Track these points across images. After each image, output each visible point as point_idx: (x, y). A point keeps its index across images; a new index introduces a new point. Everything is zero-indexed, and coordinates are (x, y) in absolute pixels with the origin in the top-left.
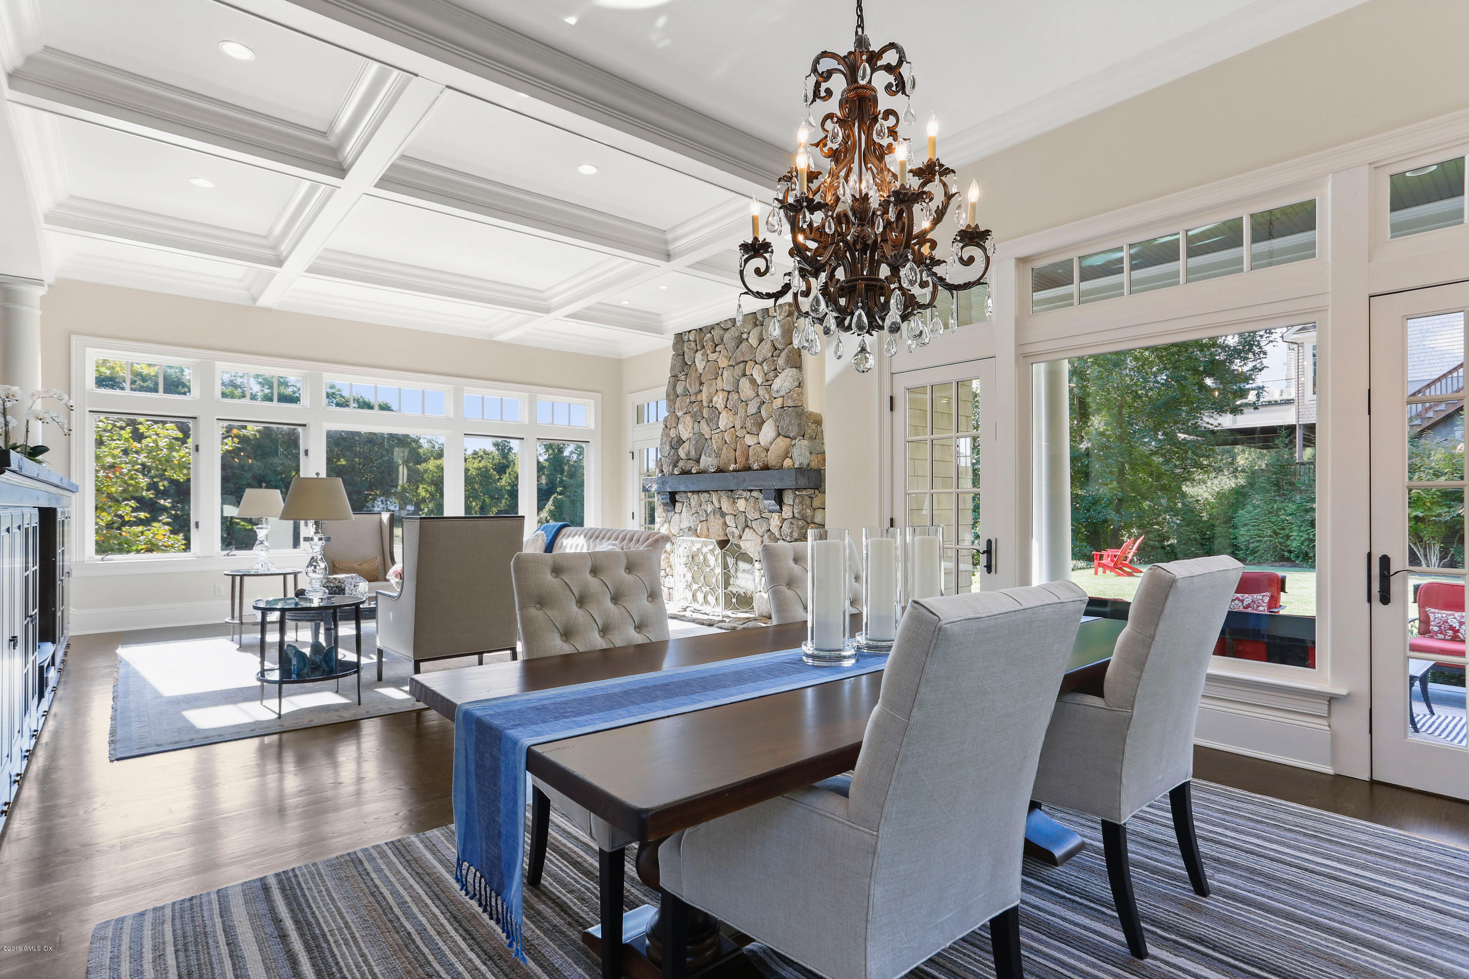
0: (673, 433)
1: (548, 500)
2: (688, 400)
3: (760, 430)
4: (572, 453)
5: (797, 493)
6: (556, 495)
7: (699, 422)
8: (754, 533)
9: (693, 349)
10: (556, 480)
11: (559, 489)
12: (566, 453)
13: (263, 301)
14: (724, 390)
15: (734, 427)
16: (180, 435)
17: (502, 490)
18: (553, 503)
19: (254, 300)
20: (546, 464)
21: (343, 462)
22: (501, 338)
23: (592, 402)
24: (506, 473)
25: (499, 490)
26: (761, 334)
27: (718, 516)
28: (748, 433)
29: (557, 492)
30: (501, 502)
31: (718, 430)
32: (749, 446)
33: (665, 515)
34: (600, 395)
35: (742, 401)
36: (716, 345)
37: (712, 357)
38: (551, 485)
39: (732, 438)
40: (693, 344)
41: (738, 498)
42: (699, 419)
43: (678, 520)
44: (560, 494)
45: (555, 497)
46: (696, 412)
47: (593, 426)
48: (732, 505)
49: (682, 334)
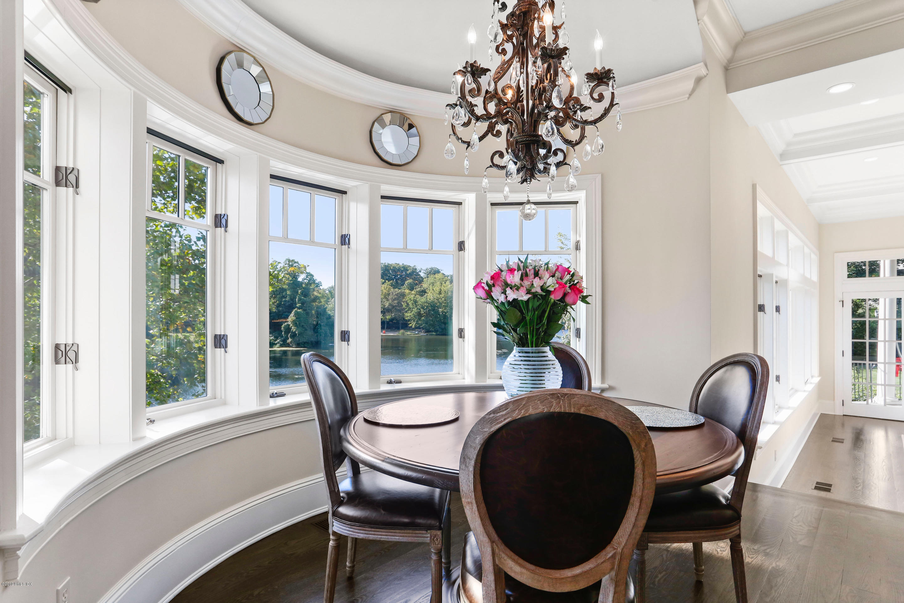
1: (291, 313)
4: (304, 279)
6: (296, 309)
10: (296, 298)
11: (298, 305)
12: (300, 279)
29: (297, 307)
38: (292, 302)
45: (296, 311)
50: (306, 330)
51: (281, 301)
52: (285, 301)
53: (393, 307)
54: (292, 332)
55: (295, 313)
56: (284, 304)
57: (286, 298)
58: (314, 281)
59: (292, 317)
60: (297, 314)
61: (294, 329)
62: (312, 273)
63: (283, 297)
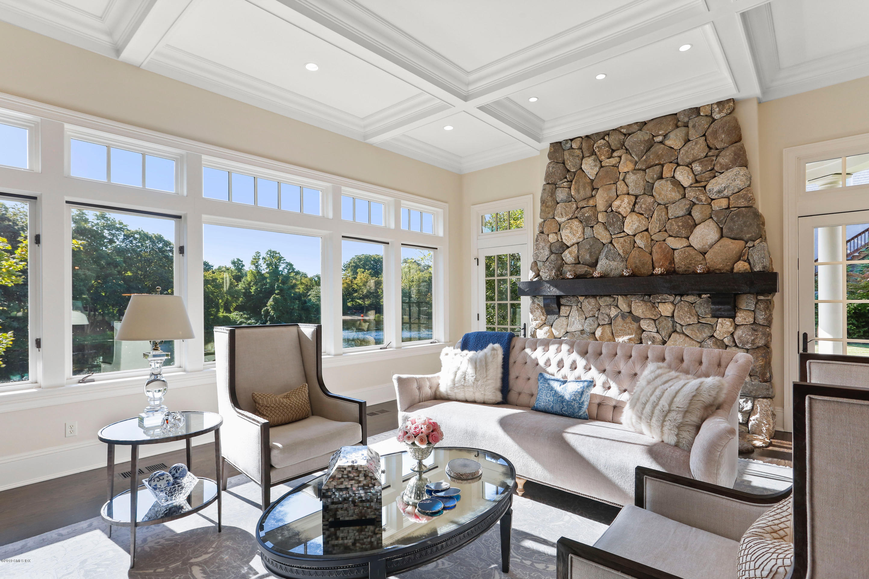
0: (552, 238)
1: (270, 298)
2: (575, 206)
3: (692, 232)
5: (761, 298)
6: (274, 295)
7: (592, 227)
8: (687, 339)
9: (578, 156)
10: (275, 286)
11: (276, 292)
13: (127, 55)
14: (628, 194)
15: (647, 230)
16: (9, 247)
17: (239, 292)
18: (273, 300)
19: (118, 51)
20: (267, 275)
21: (129, 274)
22: (375, 140)
23: (440, 211)
24: (241, 281)
25: (238, 292)
26: (687, 134)
27: (629, 320)
28: (670, 236)
30: (239, 300)
31: (622, 234)
32: (674, 250)
33: (543, 318)
34: (447, 205)
35: (659, 204)
36: (613, 151)
37: (607, 162)
38: (271, 289)
39: (647, 241)
40: (578, 152)
41: (659, 303)
42: (593, 223)
43: (565, 323)
44: (277, 294)
45: (274, 297)
46: (589, 217)
47: (441, 233)
48: (651, 310)
49: (560, 143)
50: (284, 314)
51: (262, 289)
52: (265, 288)
53: (371, 293)
54: (271, 316)
55: (273, 299)
56: (265, 291)
57: (266, 285)
58: (293, 269)
59: (271, 302)
60: (275, 300)
61: (272, 313)
62: (291, 262)
63: (265, 284)
